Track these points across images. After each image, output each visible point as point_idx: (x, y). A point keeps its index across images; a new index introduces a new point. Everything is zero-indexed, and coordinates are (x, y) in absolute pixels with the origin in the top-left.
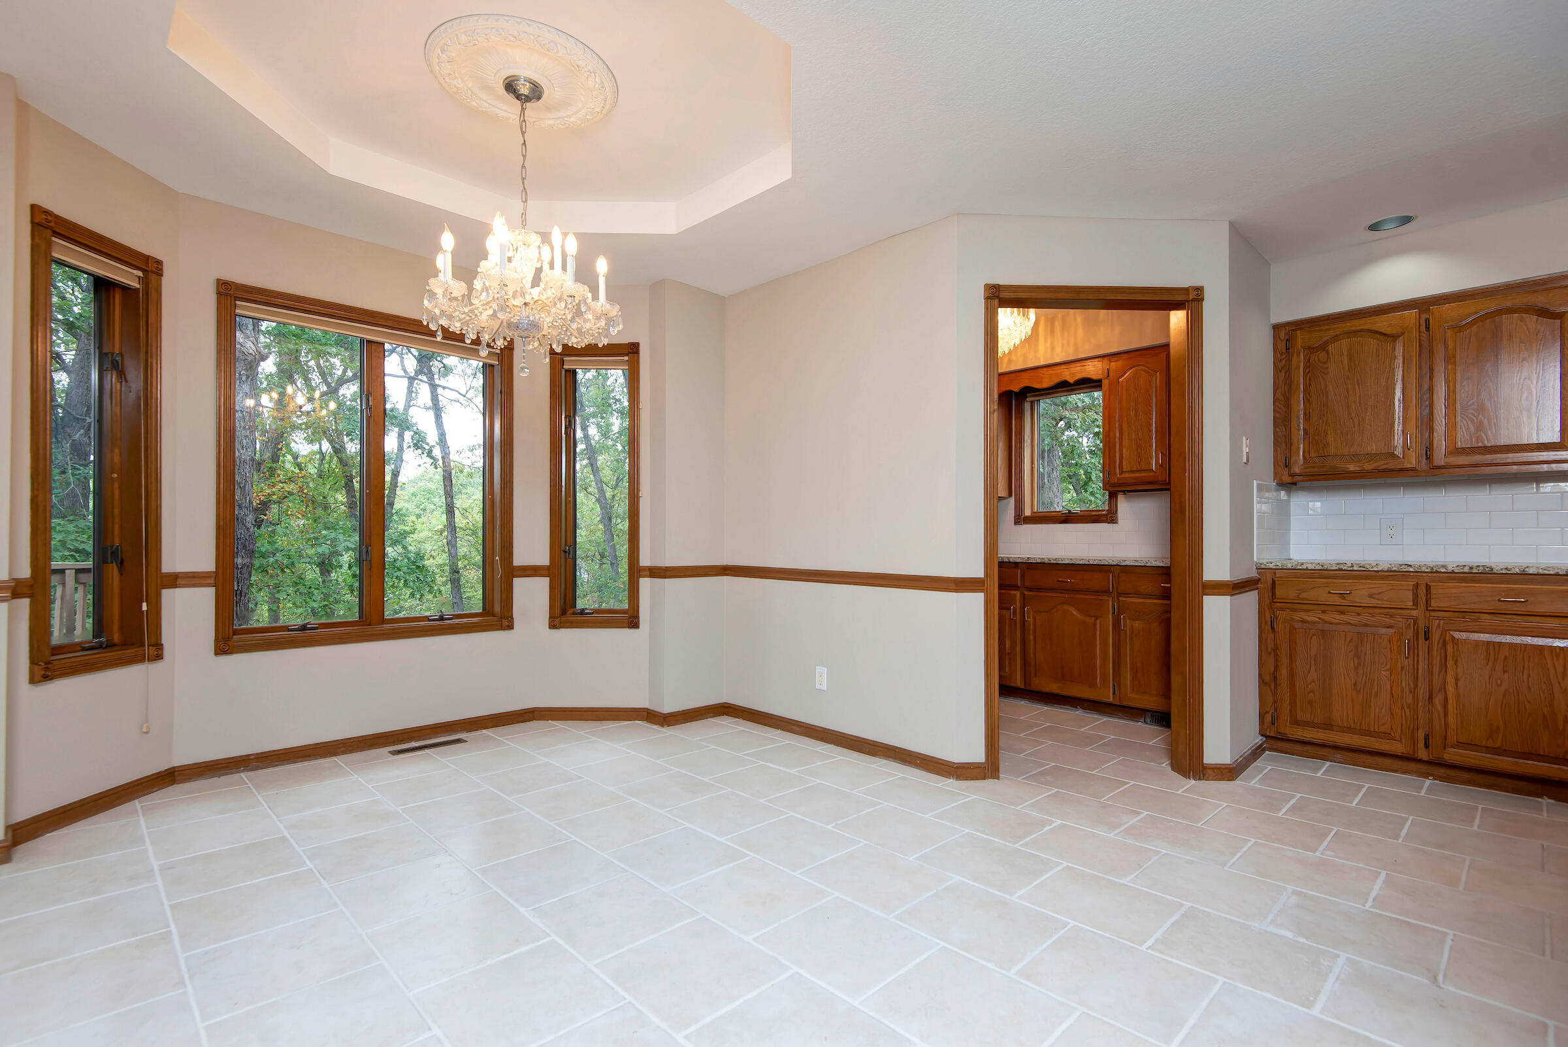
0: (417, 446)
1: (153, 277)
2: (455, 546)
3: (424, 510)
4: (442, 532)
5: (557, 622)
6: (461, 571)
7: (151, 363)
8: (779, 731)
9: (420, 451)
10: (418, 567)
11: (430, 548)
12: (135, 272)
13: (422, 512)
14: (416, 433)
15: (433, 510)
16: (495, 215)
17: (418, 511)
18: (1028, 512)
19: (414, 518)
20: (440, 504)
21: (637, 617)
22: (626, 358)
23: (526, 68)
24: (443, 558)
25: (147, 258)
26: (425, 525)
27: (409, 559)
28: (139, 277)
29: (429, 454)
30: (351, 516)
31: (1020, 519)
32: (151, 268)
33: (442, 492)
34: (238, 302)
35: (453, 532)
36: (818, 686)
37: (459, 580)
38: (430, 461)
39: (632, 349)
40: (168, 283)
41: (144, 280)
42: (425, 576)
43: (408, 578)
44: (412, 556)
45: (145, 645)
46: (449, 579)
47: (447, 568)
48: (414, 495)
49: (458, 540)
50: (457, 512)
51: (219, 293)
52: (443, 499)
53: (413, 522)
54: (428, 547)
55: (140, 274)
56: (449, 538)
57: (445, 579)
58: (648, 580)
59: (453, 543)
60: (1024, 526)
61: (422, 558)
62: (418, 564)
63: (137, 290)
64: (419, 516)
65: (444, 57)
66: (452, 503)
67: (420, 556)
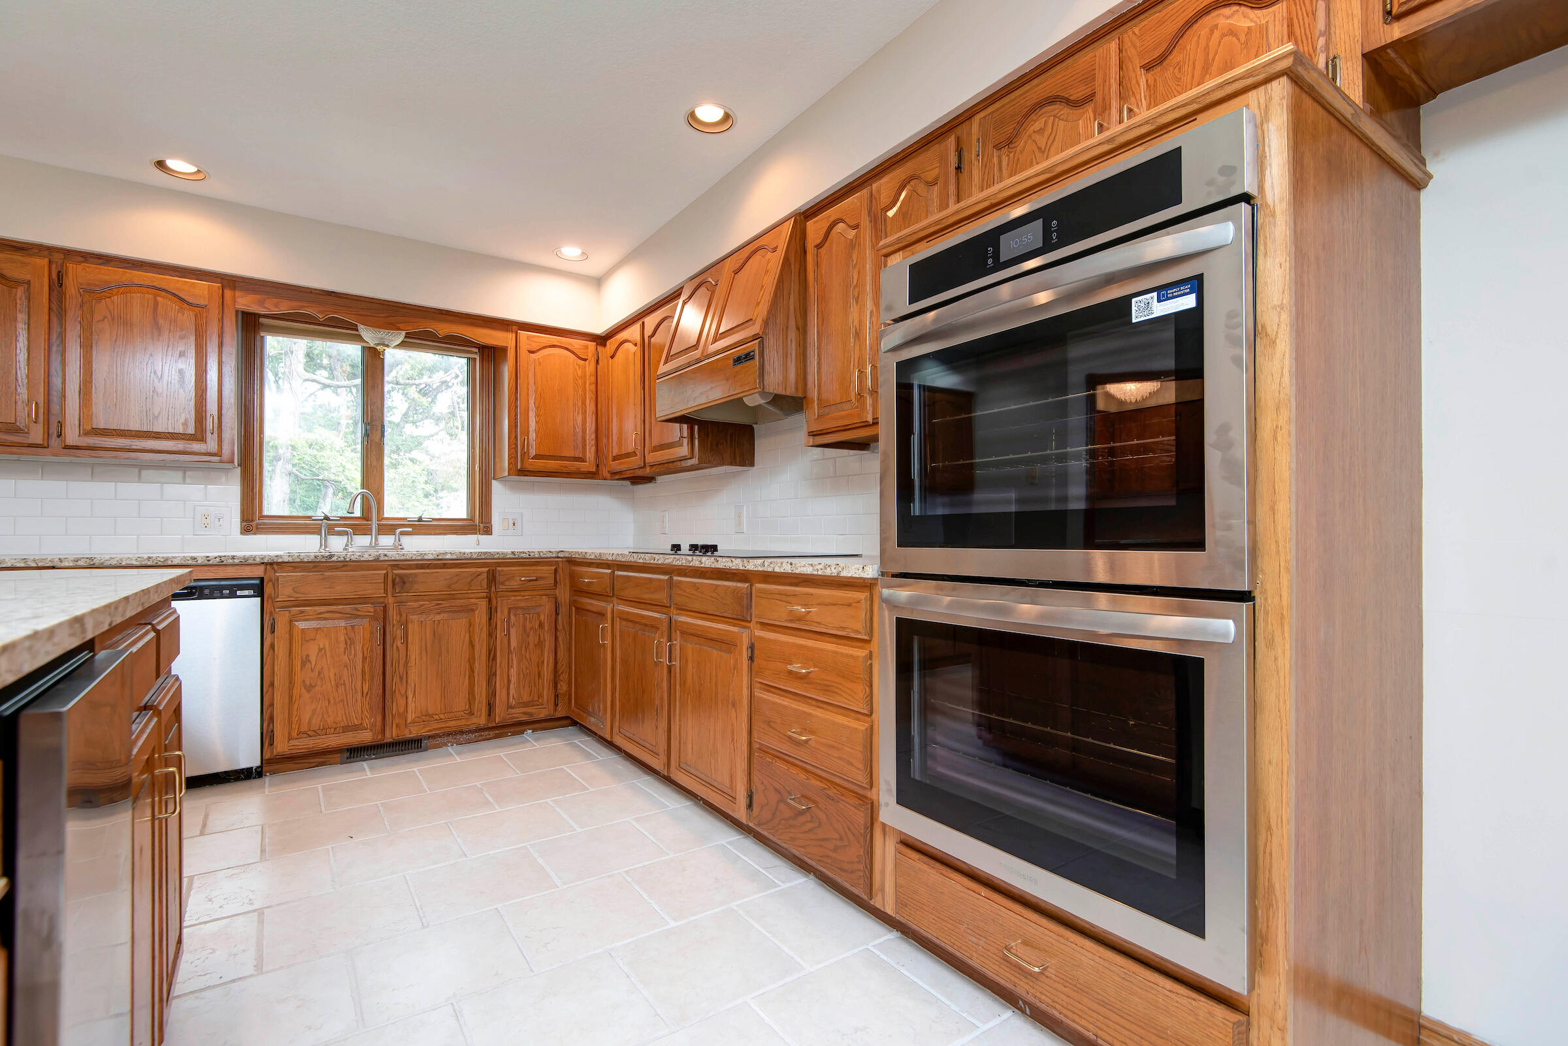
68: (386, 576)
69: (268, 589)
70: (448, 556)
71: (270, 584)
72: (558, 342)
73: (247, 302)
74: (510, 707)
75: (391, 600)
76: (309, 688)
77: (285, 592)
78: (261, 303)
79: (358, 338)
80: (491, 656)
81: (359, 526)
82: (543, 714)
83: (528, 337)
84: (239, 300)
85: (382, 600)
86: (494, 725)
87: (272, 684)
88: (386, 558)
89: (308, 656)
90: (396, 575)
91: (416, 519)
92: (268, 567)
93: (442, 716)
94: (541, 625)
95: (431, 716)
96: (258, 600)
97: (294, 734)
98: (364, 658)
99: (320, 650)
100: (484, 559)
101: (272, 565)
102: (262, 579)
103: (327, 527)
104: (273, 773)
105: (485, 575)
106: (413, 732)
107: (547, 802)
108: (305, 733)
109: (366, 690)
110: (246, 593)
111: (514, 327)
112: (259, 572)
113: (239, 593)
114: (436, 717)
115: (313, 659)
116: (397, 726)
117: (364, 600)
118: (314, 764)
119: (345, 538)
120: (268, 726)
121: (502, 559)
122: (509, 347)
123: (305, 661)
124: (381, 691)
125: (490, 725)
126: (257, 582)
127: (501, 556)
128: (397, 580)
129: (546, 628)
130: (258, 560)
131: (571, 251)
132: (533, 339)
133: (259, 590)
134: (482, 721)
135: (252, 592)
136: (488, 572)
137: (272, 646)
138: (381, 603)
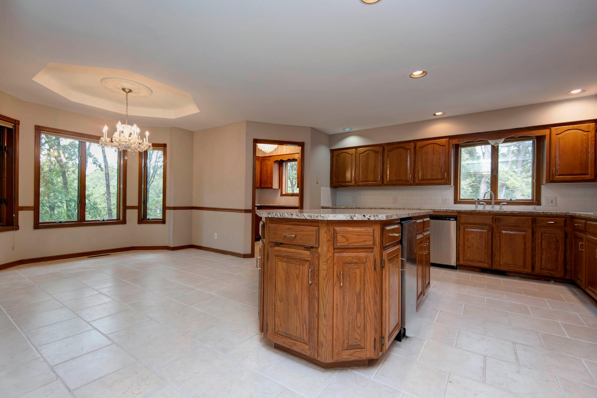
0: (94, 163)
1: (17, 125)
2: (110, 200)
3: (96, 185)
4: (104, 195)
5: (140, 222)
6: (112, 210)
7: (16, 149)
8: (205, 251)
9: (95, 165)
10: (95, 208)
11: (99, 201)
12: (12, 124)
13: (95, 186)
14: (94, 158)
15: (101, 186)
16: (119, 121)
17: (94, 186)
18: (284, 193)
19: (92, 189)
20: (104, 183)
21: (165, 221)
22: (162, 148)
23: (127, 86)
24: (105, 205)
25: (15, 120)
26: (97, 191)
27: (91, 204)
28: (13, 126)
29: (100, 166)
30: (64, 188)
31: (282, 195)
32: (16, 123)
33: (105, 178)
34: (41, 131)
35: (109, 195)
36: (215, 238)
37: (111, 213)
38: (99, 169)
39: (165, 146)
40: (21, 127)
41: (15, 126)
42: (97, 211)
43: (90, 211)
44: (92, 203)
45: (14, 226)
46: (107, 213)
47: (106, 209)
48: (92, 179)
49: (111, 198)
50: (111, 187)
51: (35, 129)
52: (105, 181)
53: (92, 190)
54: (98, 201)
55: (13, 125)
56: (108, 197)
57: (105, 213)
58: (168, 210)
59: (109, 199)
60: (283, 197)
61: (96, 204)
62: (95, 206)
63: (12, 129)
64: (94, 188)
65: (106, 83)
66: (109, 183)
67: (95, 204)
68: (493, 218)
69: (458, 219)
70: (515, 212)
71: (459, 218)
72: (572, 127)
73: (455, 142)
74: (541, 269)
75: (494, 225)
76: (469, 248)
77: (463, 220)
78: (459, 141)
79: (488, 143)
80: (533, 249)
81: (488, 203)
82: (558, 275)
83: (556, 129)
84: (453, 142)
85: (491, 225)
86: (535, 274)
87: (459, 245)
88: (493, 212)
89: (469, 238)
90: (496, 217)
91: (509, 200)
92: (458, 213)
93: (513, 266)
94: (557, 241)
95: (509, 265)
96: (456, 221)
97: (465, 260)
98: (486, 242)
99: (472, 237)
100: (530, 214)
101: (459, 212)
102: (457, 216)
103: (479, 202)
104: (460, 269)
105: (531, 220)
106: (502, 268)
107: (544, 300)
108: (468, 260)
109: (486, 251)
110: (452, 219)
111: (549, 127)
112: (456, 214)
113: (451, 219)
114: (510, 265)
115: (470, 239)
116: (496, 265)
117: (485, 224)
118: (471, 270)
119: (483, 205)
120: (458, 256)
121: (538, 214)
122: (547, 135)
123: (468, 240)
124: (491, 253)
125: (533, 274)
126: (455, 217)
127: (538, 213)
128: (497, 219)
129: (560, 242)
130: (455, 211)
131: (576, 92)
132: (559, 129)
133: (456, 218)
134: (529, 270)
135: (454, 219)
136: (532, 219)
137: (459, 234)
138: (492, 226)
